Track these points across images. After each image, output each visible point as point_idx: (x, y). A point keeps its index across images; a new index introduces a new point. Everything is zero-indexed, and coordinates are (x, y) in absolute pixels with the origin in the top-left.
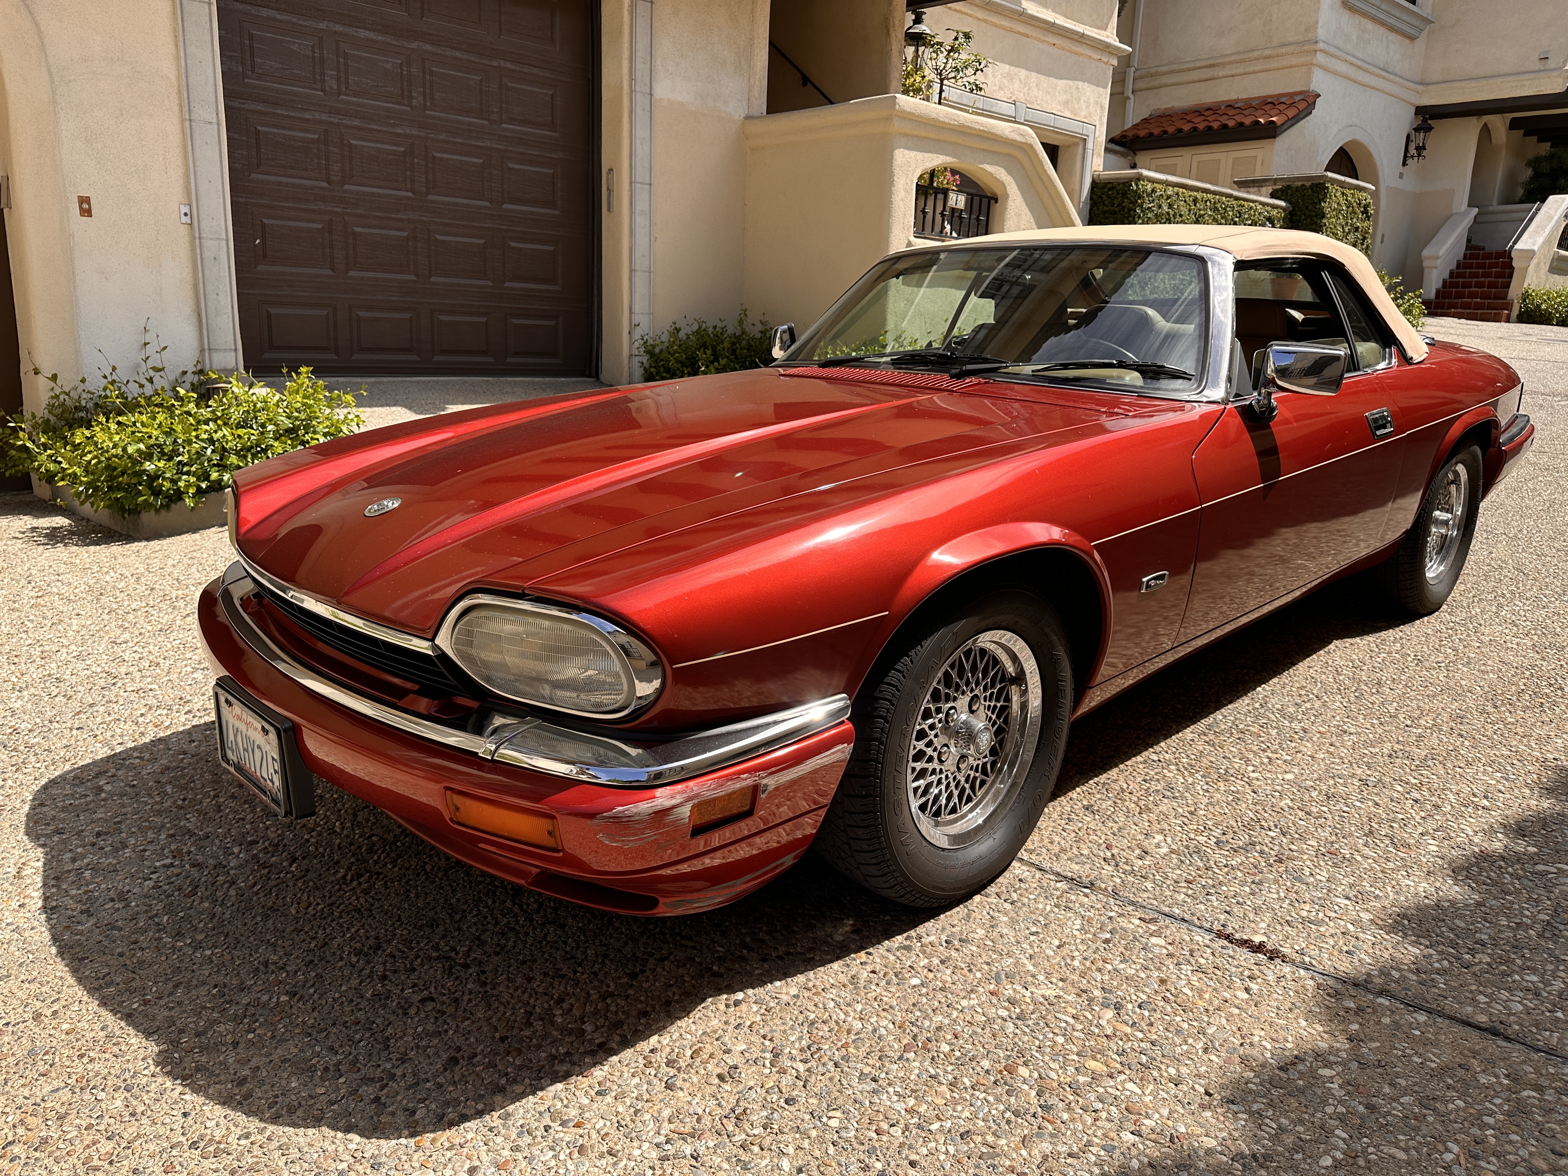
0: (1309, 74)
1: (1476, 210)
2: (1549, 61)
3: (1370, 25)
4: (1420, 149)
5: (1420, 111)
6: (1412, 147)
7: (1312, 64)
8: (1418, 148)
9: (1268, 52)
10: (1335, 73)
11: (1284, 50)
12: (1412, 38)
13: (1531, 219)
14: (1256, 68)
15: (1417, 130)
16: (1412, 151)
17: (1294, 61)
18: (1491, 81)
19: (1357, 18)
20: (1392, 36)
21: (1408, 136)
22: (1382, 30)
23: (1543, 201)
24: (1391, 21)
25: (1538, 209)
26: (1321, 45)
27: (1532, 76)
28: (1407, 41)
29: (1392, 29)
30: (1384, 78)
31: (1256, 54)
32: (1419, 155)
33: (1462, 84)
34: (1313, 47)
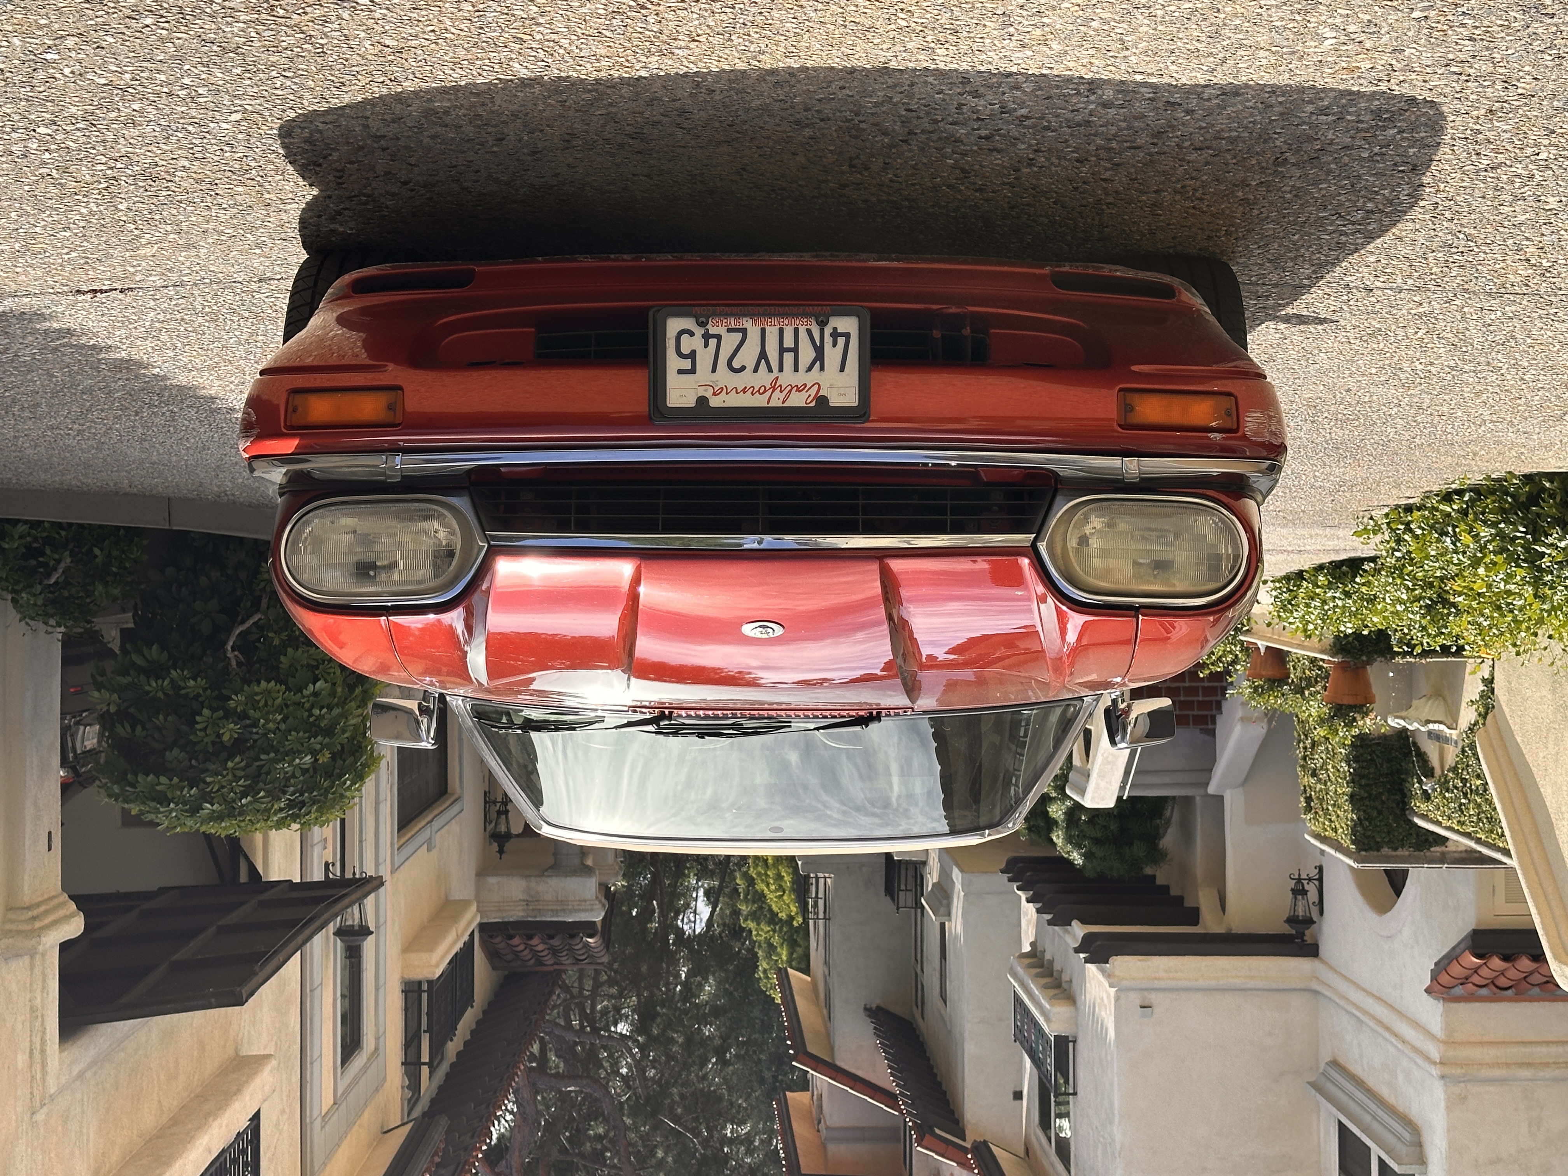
0: (1449, 1028)
1: (1211, 790)
2: (1138, 1002)
3: (1385, 1092)
4: (1299, 891)
5: (1311, 950)
6: (1313, 895)
7: (1445, 1043)
8: (1304, 892)
9: (1526, 1073)
10: (1416, 1024)
11: (1498, 1073)
12: (1335, 1064)
13: (1127, 773)
14: (1544, 1050)
15: (1310, 922)
16: (1312, 889)
17: (1476, 1053)
18: (1213, 983)
19: (1401, 1107)
20: (1357, 1069)
21: (1321, 912)
22: (1371, 1082)
23: (1119, 799)
24: (1359, 1094)
25: (1122, 788)
26: (1435, 1071)
27: (1157, 984)
28: (1341, 1060)
29: (1359, 1083)
30: (1357, 1007)
31: (1548, 1073)
32: (1299, 880)
33: (1251, 984)
34: (1447, 1070)
